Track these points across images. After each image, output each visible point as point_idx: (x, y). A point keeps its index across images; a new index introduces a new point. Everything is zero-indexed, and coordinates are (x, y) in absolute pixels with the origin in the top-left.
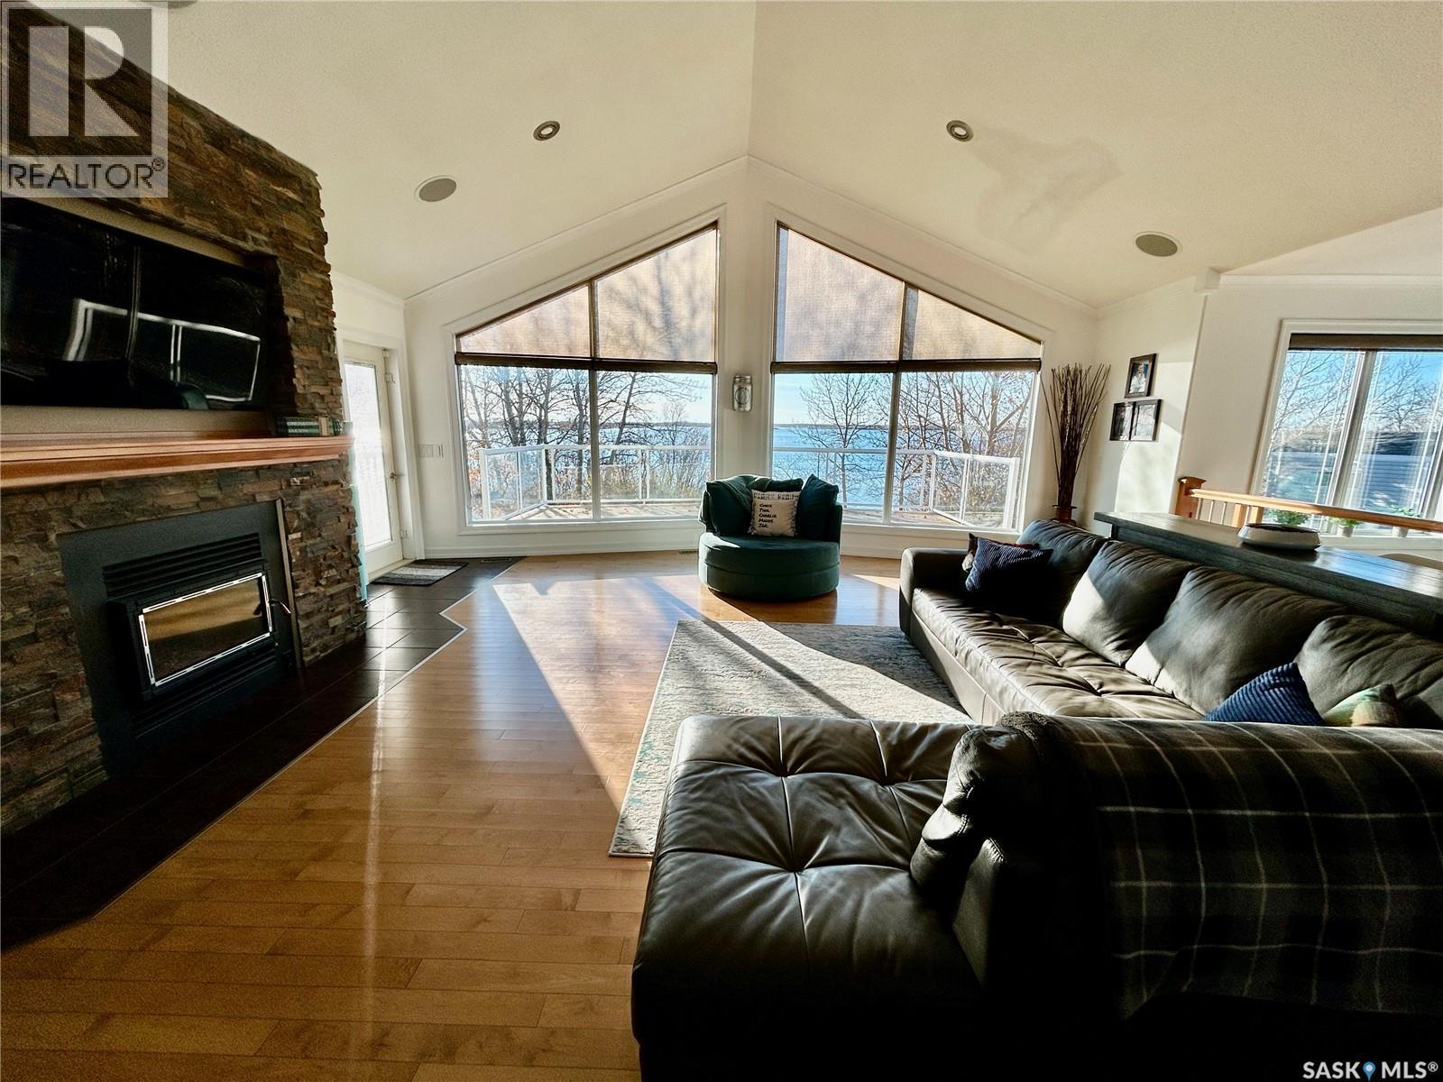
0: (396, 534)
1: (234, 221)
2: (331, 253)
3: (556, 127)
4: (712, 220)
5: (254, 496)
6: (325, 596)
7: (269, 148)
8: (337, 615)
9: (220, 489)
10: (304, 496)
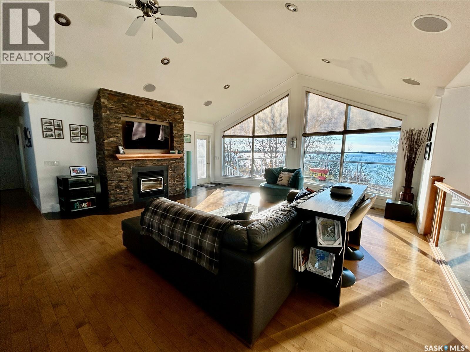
0: (207, 176)
1: (165, 118)
2: (184, 120)
3: (229, 86)
4: (287, 94)
5: (163, 164)
6: (176, 184)
7: (173, 105)
8: (178, 188)
9: (157, 162)
10: (173, 165)
